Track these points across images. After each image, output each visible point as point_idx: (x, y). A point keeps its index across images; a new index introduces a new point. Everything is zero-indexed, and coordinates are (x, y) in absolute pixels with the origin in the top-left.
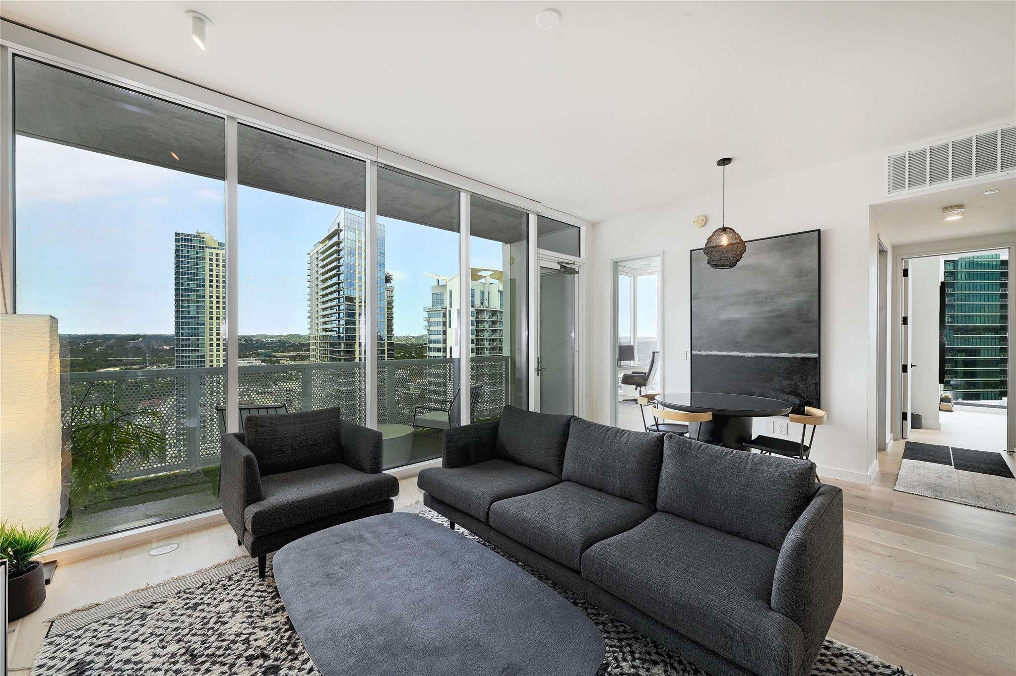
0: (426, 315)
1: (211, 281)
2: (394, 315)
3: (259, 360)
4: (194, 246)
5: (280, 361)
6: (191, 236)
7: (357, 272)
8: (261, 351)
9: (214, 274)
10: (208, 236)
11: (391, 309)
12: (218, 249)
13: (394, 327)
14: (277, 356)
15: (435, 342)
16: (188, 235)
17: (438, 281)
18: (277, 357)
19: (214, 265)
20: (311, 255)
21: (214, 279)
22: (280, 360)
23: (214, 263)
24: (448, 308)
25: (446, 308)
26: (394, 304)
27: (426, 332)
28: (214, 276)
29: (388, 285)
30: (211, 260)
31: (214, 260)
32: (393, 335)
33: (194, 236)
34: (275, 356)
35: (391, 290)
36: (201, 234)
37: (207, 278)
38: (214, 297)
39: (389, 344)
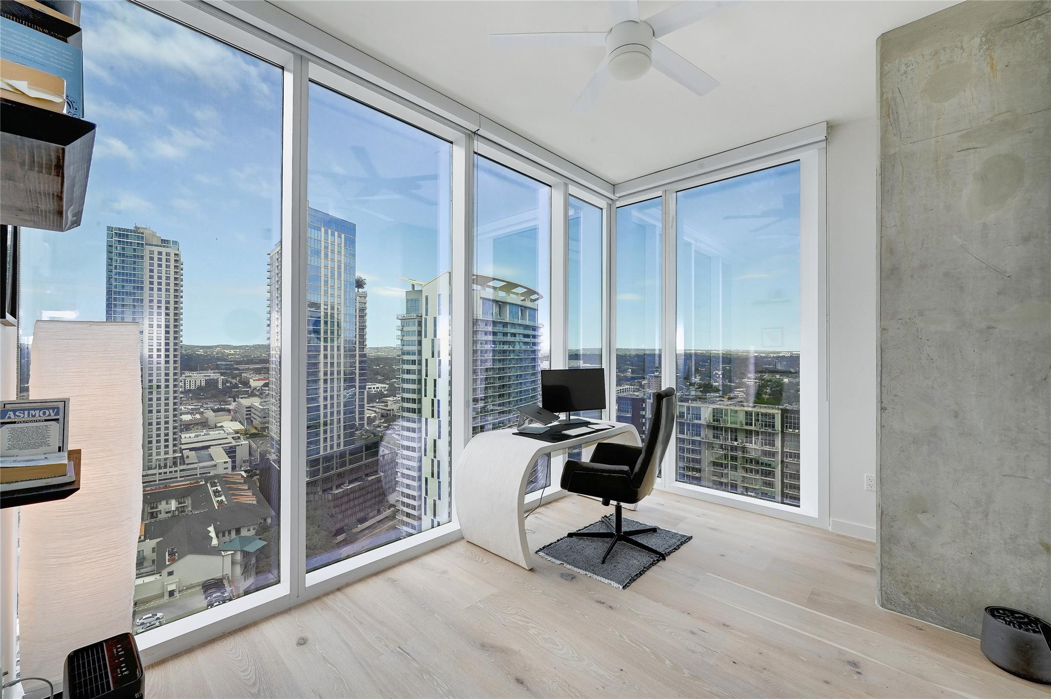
0: (399, 323)
1: (151, 283)
2: (367, 324)
3: (218, 373)
4: (131, 243)
5: (242, 375)
6: (127, 230)
7: (323, 274)
8: (222, 363)
9: (156, 274)
10: (149, 232)
11: (363, 317)
12: (161, 246)
13: (367, 336)
14: (240, 368)
15: (408, 353)
16: (124, 230)
17: (413, 286)
18: (240, 370)
19: (156, 265)
20: (271, 255)
21: (156, 280)
22: (243, 373)
23: (156, 262)
24: (424, 316)
25: (421, 316)
26: (367, 311)
27: (399, 342)
28: (156, 277)
29: (360, 290)
30: (152, 259)
31: (156, 259)
32: (366, 345)
33: (131, 231)
34: (237, 369)
35: (364, 296)
36: (140, 230)
37: (147, 280)
38: (155, 301)
39: (361, 356)
